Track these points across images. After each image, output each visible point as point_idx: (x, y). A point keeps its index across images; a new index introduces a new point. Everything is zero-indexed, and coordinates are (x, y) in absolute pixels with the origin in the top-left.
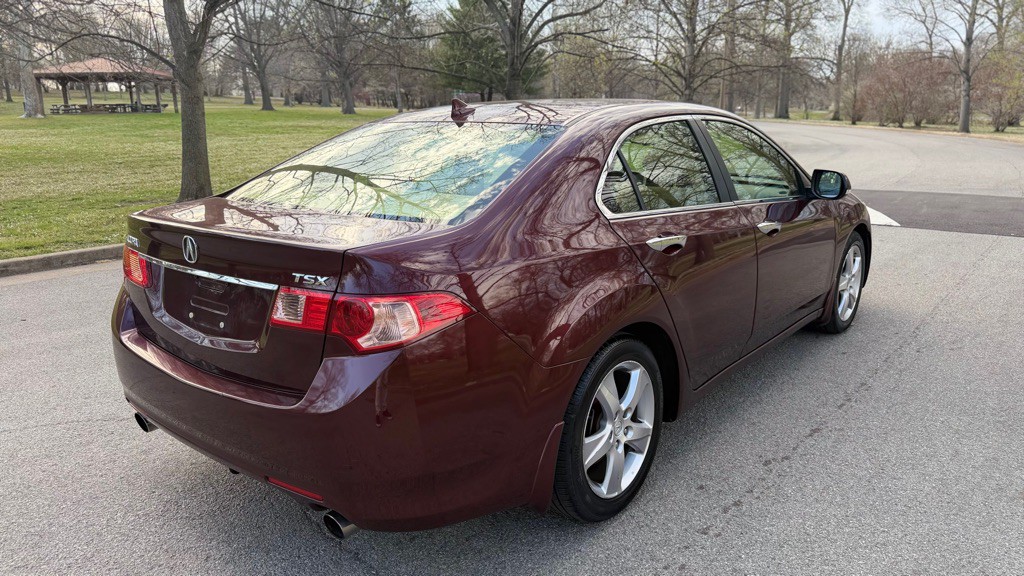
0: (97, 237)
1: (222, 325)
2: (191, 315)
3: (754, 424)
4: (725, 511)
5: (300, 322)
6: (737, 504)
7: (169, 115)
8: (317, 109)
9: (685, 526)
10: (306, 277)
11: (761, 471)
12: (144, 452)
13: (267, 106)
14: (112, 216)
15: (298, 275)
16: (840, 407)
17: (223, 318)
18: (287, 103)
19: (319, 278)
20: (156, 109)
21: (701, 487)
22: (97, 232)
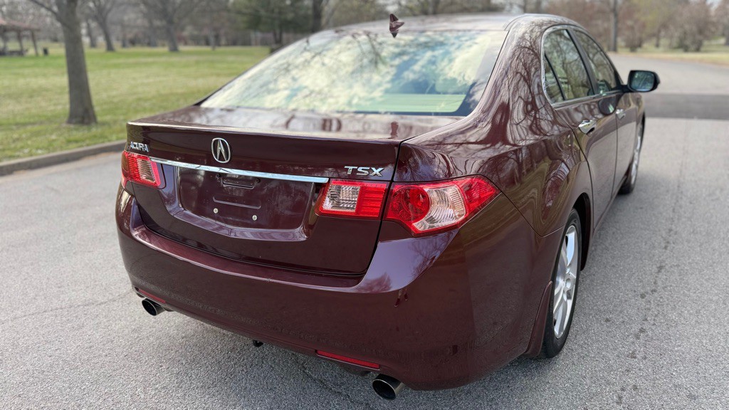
0: (9, 153)
1: (255, 218)
2: (216, 211)
3: (613, 266)
4: (638, 337)
5: (354, 211)
6: (642, 331)
7: (31, 58)
8: (147, 50)
9: (616, 353)
10: (360, 169)
11: (642, 302)
12: (134, 331)
13: (110, 48)
14: (16, 136)
15: (351, 168)
16: (666, 248)
17: (255, 212)
18: (124, 46)
19: (373, 169)
20: (20, 53)
21: (607, 320)
22: (9, 149)
